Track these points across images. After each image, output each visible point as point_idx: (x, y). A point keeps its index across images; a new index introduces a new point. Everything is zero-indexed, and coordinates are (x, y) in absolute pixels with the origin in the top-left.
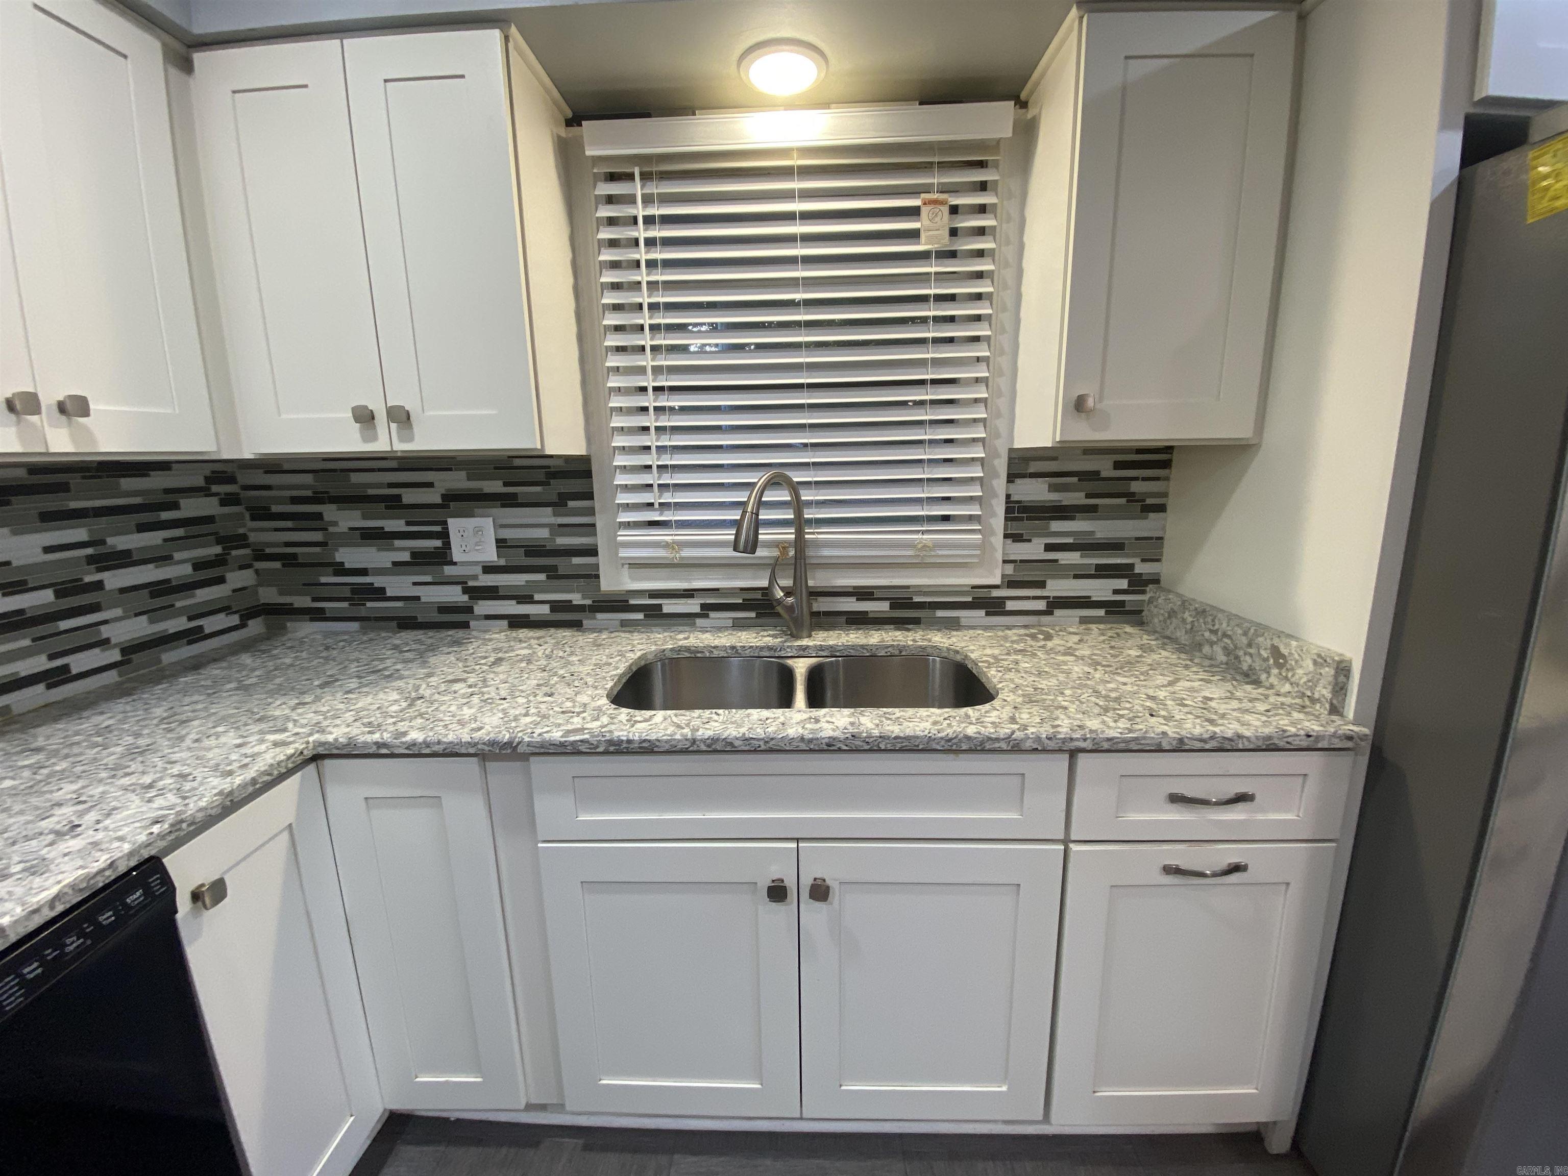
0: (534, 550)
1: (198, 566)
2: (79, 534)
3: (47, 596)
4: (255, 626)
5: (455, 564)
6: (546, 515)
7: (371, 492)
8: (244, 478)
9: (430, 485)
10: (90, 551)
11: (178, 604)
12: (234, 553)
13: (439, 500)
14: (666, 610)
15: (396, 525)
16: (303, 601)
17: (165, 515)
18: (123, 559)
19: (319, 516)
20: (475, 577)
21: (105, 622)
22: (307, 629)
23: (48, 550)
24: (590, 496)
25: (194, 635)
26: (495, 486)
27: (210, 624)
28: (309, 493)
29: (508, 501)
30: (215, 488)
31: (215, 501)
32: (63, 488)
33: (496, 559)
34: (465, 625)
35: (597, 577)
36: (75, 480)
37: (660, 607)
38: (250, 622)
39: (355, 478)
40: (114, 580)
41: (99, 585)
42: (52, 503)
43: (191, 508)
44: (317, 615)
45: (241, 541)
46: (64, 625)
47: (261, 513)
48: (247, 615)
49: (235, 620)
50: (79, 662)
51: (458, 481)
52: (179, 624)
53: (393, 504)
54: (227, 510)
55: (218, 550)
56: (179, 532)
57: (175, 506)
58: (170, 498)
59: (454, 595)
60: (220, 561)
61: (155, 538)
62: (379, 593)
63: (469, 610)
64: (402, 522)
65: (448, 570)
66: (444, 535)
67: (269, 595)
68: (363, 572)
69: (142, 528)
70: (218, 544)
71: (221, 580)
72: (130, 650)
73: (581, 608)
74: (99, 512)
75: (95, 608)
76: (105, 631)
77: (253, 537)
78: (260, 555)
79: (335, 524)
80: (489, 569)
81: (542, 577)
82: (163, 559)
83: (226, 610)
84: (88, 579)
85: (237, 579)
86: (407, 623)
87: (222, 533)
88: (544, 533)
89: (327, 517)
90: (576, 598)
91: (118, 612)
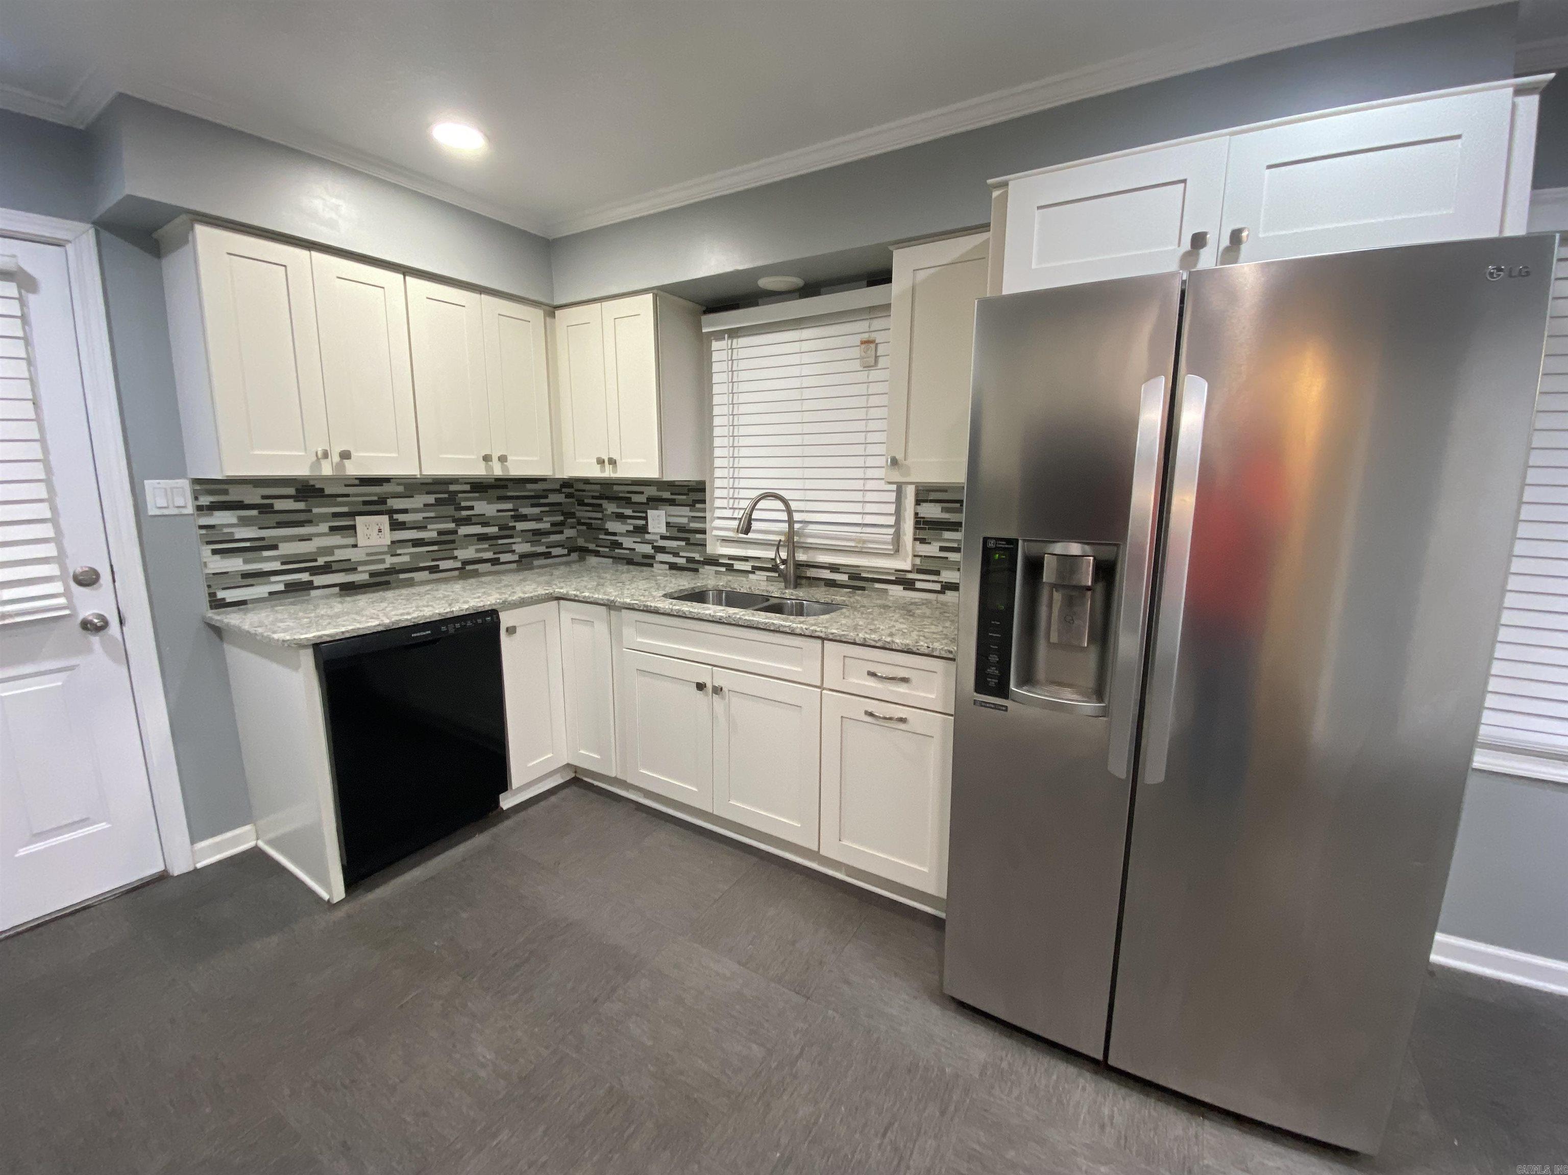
0: (682, 529)
1: (553, 525)
2: (509, 506)
3: (496, 529)
4: (574, 556)
5: (649, 533)
6: (685, 511)
7: (621, 495)
8: (577, 486)
9: (642, 493)
10: (512, 513)
11: (543, 541)
12: (568, 520)
13: (645, 500)
14: (736, 567)
15: (628, 512)
16: (592, 546)
17: (542, 501)
18: (524, 518)
19: (600, 505)
20: (656, 541)
21: (514, 543)
22: (593, 560)
23: (499, 511)
24: (704, 502)
25: (547, 555)
26: (666, 495)
27: (555, 551)
28: (598, 494)
29: (672, 503)
30: (564, 490)
31: (563, 495)
32: (505, 487)
33: (665, 532)
34: (651, 565)
35: (706, 545)
36: (510, 484)
37: (732, 565)
38: (572, 554)
39: (616, 488)
40: (521, 526)
41: (514, 527)
42: (501, 492)
43: (553, 498)
44: (597, 554)
45: (572, 515)
46: (500, 542)
47: (581, 503)
48: (571, 550)
49: (565, 551)
50: (504, 557)
51: (652, 491)
52: (542, 549)
53: (628, 501)
54: (568, 500)
55: (562, 518)
56: (547, 509)
57: (546, 497)
58: (545, 493)
59: (647, 549)
60: (562, 524)
61: (537, 510)
62: (619, 545)
63: (653, 557)
64: (631, 511)
65: (647, 536)
66: (646, 518)
67: (581, 542)
68: (614, 534)
69: (533, 506)
70: (562, 515)
71: (561, 532)
72: (523, 556)
73: (698, 562)
74: (518, 498)
75: (511, 537)
76: (514, 547)
77: (578, 514)
78: (580, 523)
79: (606, 510)
80: (663, 538)
81: (683, 543)
82: (538, 519)
83: (562, 546)
84: (511, 524)
85: (569, 533)
86: (630, 562)
87: (565, 511)
88: (684, 520)
89: (604, 506)
90: (697, 557)
91: (519, 540)
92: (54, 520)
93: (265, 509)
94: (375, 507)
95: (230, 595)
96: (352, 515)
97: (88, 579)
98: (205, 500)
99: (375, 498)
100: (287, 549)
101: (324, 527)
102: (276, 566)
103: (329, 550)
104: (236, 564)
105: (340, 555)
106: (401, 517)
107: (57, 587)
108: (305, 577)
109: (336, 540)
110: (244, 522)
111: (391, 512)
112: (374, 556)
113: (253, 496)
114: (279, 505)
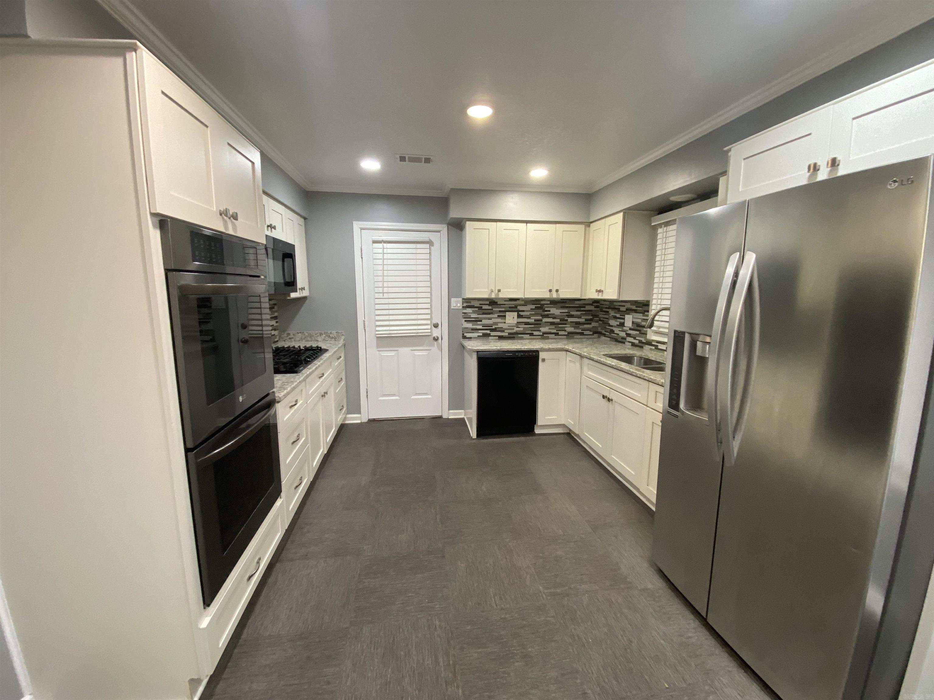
0: (638, 325)
1: (586, 320)
2: (566, 311)
3: (558, 320)
4: (596, 335)
5: (625, 326)
6: (640, 316)
7: (616, 307)
8: (603, 303)
9: (624, 306)
10: (567, 314)
11: (580, 327)
12: (595, 318)
13: (625, 310)
14: (659, 347)
15: (618, 315)
16: (603, 332)
17: (582, 309)
18: (572, 316)
19: (608, 312)
20: (628, 331)
21: (566, 327)
22: (603, 338)
23: (560, 313)
24: (648, 311)
25: (582, 334)
26: (634, 307)
27: (585, 332)
28: (608, 306)
29: (635, 311)
30: (594, 304)
31: (594, 307)
32: (566, 302)
33: (631, 326)
34: (624, 343)
35: (646, 334)
36: (568, 301)
37: (657, 346)
39: (615, 303)
40: (570, 320)
41: (567, 320)
42: (563, 305)
43: (588, 308)
44: (604, 335)
45: (597, 316)
46: (560, 326)
47: (602, 311)
48: (595, 333)
49: (591, 333)
50: (560, 333)
51: (628, 306)
52: (580, 331)
53: (618, 310)
54: (596, 309)
56: (584, 313)
57: (585, 307)
58: (584, 305)
59: (623, 334)
60: (591, 320)
61: (579, 313)
62: (612, 331)
63: (625, 339)
65: (624, 328)
66: (624, 319)
67: (599, 329)
68: (612, 326)
69: (577, 311)
70: (592, 316)
71: (590, 324)
72: (570, 333)
73: (643, 343)
74: (570, 307)
75: (565, 324)
76: (566, 329)
77: (600, 316)
78: (600, 320)
79: (610, 314)
80: (631, 329)
81: (638, 332)
82: (579, 317)
83: (590, 331)
84: (565, 319)
85: (594, 324)
86: (617, 340)
87: (593, 314)
88: (639, 321)
89: (610, 312)
90: (644, 341)
91: (569, 326)
92: (431, 309)
93: (480, 308)
94: (513, 309)
95: (468, 335)
96: (505, 311)
97: (436, 326)
98: (465, 305)
99: (513, 306)
100: (485, 322)
101: (496, 315)
102: (480, 327)
103: (496, 324)
104: (470, 325)
105: (500, 325)
106: (521, 313)
107: (429, 327)
108: (488, 332)
109: (499, 320)
110: (474, 312)
111: (518, 311)
112: (511, 327)
113: (477, 304)
114: (484, 307)
